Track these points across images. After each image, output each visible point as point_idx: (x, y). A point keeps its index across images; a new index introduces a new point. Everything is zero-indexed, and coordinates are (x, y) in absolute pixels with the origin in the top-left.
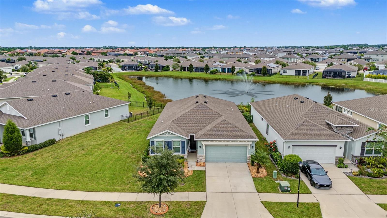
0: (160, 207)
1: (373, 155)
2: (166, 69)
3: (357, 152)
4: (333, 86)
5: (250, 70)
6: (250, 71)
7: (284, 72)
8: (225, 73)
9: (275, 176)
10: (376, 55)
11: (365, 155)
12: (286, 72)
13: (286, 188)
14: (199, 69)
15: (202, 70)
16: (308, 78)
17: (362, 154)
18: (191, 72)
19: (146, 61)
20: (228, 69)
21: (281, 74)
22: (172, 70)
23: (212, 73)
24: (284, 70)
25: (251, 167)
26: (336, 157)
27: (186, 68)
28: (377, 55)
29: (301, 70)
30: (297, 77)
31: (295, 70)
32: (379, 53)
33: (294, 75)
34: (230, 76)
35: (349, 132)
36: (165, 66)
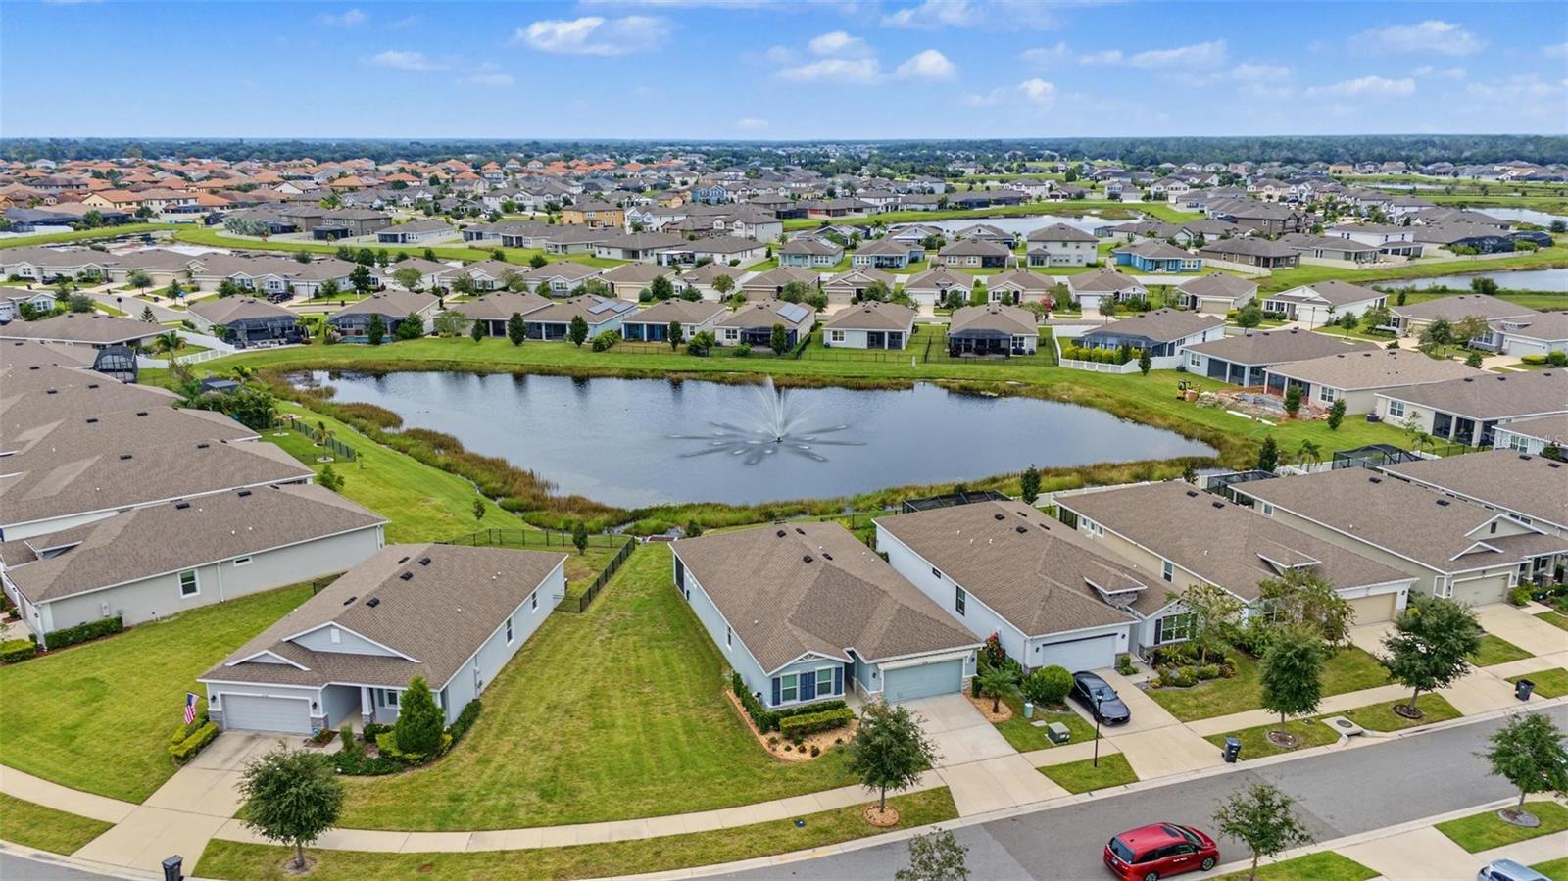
0: (882, 812)
1: (1174, 640)
2: (408, 329)
3: (1148, 641)
4: (989, 390)
5: (728, 332)
6: (728, 337)
7: (835, 339)
8: (642, 340)
9: (1029, 714)
10: (1061, 244)
11: (1162, 643)
12: (842, 339)
13: (1063, 736)
14: (543, 328)
15: (556, 331)
16: (914, 364)
17: (1157, 641)
18: (518, 341)
19: (274, 280)
20: (651, 328)
21: (828, 346)
22: (435, 334)
23: (599, 347)
24: (835, 333)
25: (976, 700)
26: (1117, 655)
27: (491, 324)
28: (1065, 245)
29: (886, 331)
30: (873, 351)
31: (869, 333)
32: (1068, 238)
33: (865, 346)
34: (668, 359)
35: (1130, 601)
36: (403, 321)
